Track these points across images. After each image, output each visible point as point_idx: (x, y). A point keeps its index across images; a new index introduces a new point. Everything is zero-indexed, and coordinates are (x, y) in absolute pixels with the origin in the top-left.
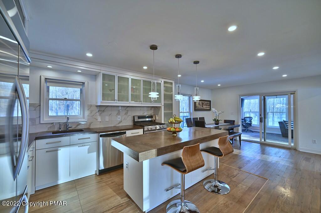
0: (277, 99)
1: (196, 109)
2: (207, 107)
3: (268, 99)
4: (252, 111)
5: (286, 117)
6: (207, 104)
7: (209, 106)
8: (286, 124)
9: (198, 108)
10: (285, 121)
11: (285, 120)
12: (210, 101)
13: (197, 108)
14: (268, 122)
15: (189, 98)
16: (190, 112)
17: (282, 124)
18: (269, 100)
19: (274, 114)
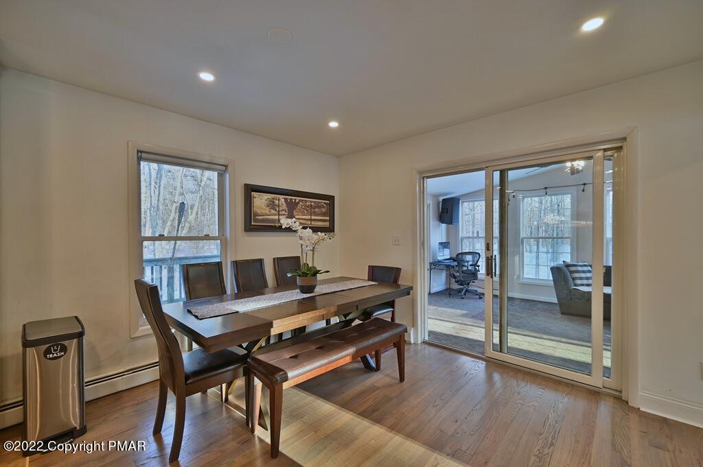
0: (549, 198)
1: (253, 225)
2: (313, 217)
3: (523, 198)
4: (480, 236)
5: (572, 254)
6: (318, 207)
7: (324, 214)
8: (572, 272)
9: (263, 221)
10: (568, 266)
11: (568, 260)
12: (331, 198)
13: (256, 221)
14: (523, 266)
15: (221, 176)
16: (222, 237)
17: (561, 274)
18: (527, 200)
19: (540, 244)
